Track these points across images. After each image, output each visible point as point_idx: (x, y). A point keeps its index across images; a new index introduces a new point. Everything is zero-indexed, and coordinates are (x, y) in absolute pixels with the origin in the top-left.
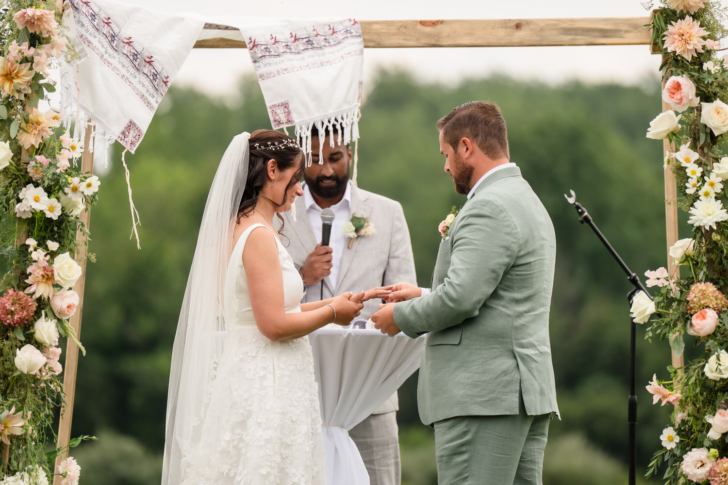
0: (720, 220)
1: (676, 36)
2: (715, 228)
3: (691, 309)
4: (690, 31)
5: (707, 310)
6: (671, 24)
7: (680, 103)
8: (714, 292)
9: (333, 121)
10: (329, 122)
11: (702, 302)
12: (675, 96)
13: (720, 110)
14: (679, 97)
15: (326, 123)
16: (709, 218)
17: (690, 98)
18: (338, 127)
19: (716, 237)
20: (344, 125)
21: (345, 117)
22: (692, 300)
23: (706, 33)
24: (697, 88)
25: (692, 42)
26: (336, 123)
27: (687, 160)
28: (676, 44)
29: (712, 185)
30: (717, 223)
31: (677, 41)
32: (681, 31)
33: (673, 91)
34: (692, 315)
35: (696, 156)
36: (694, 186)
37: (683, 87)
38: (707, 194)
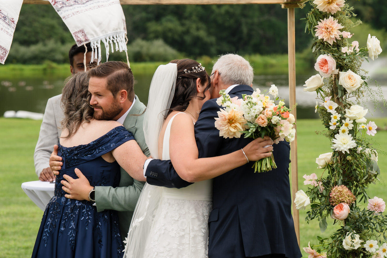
0: (352, 148)
1: (323, 29)
2: (348, 152)
3: (333, 202)
4: (333, 26)
5: (343, 204)
6: (321, 22)
7: (326, 73)
8: (347, 192)
9: (112, 38)
10: (110, 39)
11: (340, 199)
12: (324, 68)
13: (351, 77)
14: (326, 69)
15: (108, 40)
16: (345, 146)
17: (333, 70)
18: (115, 41)
19: (349, 158)
20: (118, 41)
21: (118, 37)
22: (333, 197)
23: (342, 27)
24: (337, 63)
25: (334, 33)
26: (113, 39)
27: (331, 108)
28: (323, 34)
29: (347, 125)
30: (350, 150)
31: (324, 32)
32: (327, 26)
33: (322, 65)
34: (333, 206)
35: (336, 105)
36: (335, 124)
37: (328, 62)
38: (344, 131)
